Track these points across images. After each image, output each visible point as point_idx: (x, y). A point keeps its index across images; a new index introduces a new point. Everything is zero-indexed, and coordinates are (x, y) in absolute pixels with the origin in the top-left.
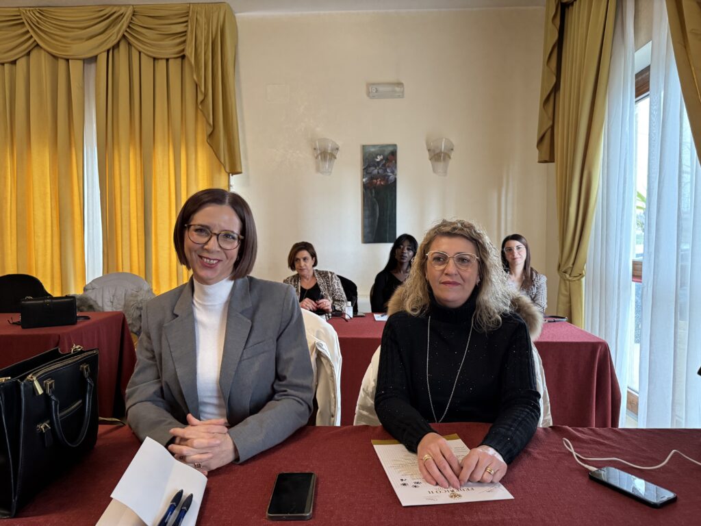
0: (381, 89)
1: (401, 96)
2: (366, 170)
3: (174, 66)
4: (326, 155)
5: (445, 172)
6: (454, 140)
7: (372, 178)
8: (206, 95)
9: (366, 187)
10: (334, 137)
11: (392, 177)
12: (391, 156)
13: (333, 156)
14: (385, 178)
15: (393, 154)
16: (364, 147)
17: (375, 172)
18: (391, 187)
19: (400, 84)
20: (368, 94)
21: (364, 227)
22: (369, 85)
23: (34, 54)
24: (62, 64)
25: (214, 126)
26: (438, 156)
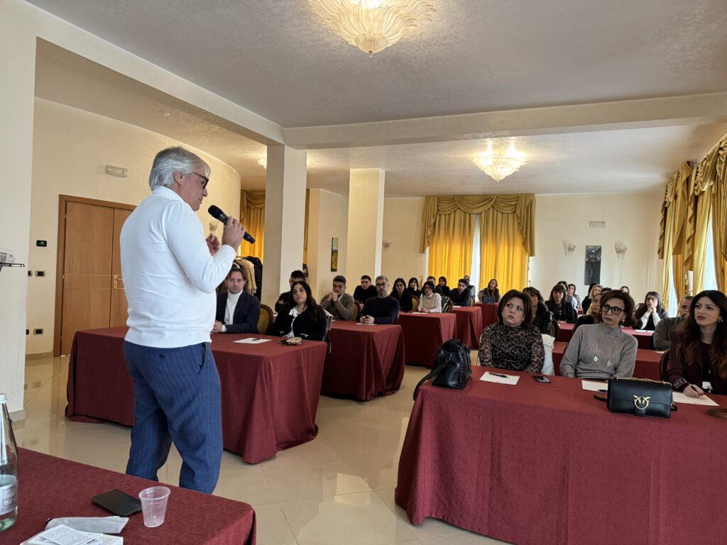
0: (596, 224)
1: (604, 227)
2: (587, 256)
3: (510, 216)
4: (571, 249)
5: (623, 258)
6: (627, 245)
7: (590, 259)
8: (523, 228)
9: (587, 262)
10: (574, 243)
11: (599, 259)
12: (599, 251)
13: (573, 250)
14: (596, 259)
15: (600, 250)
16: (587, 247)
17: (591, 256)
18: (599, 263)
19: (604, 222)
20: (590, 226)
21: (585, 278)
22: (590, 222)
23: (457, 211)
24: (468, 216)
25: (526, 239)
26: (620, 251)
